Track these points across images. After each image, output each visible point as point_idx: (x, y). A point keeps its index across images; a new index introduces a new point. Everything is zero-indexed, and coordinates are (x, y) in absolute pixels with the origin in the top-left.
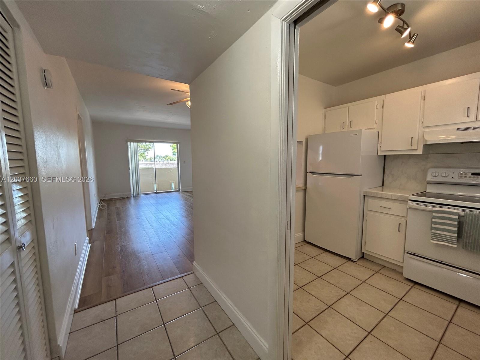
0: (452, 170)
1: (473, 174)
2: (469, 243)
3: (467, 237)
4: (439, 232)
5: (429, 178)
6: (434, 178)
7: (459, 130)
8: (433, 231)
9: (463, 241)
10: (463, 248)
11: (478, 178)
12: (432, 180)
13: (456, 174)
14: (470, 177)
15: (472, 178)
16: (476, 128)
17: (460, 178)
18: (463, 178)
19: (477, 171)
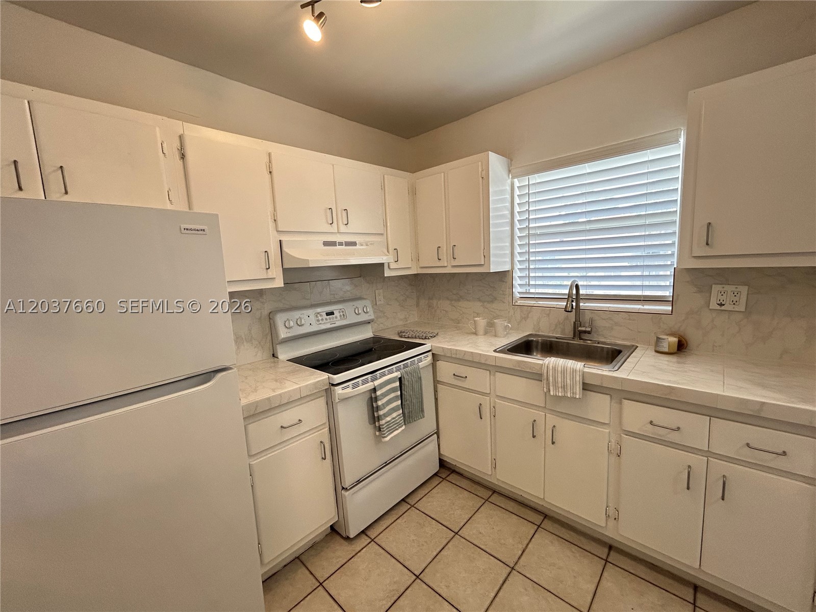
0: (305, 312)
1: (328, 314)
5: (283, 334)
6: (289, 330)
7: (326, 244)
10: (407, 424)
11: (333, 318)
12: (289, 335)
13: (312, 317)
14: (326, 319)
15: (329, 321)
16: (341, 244)
17: (318, 323)
18: (321, 322)
19: (329, 309)
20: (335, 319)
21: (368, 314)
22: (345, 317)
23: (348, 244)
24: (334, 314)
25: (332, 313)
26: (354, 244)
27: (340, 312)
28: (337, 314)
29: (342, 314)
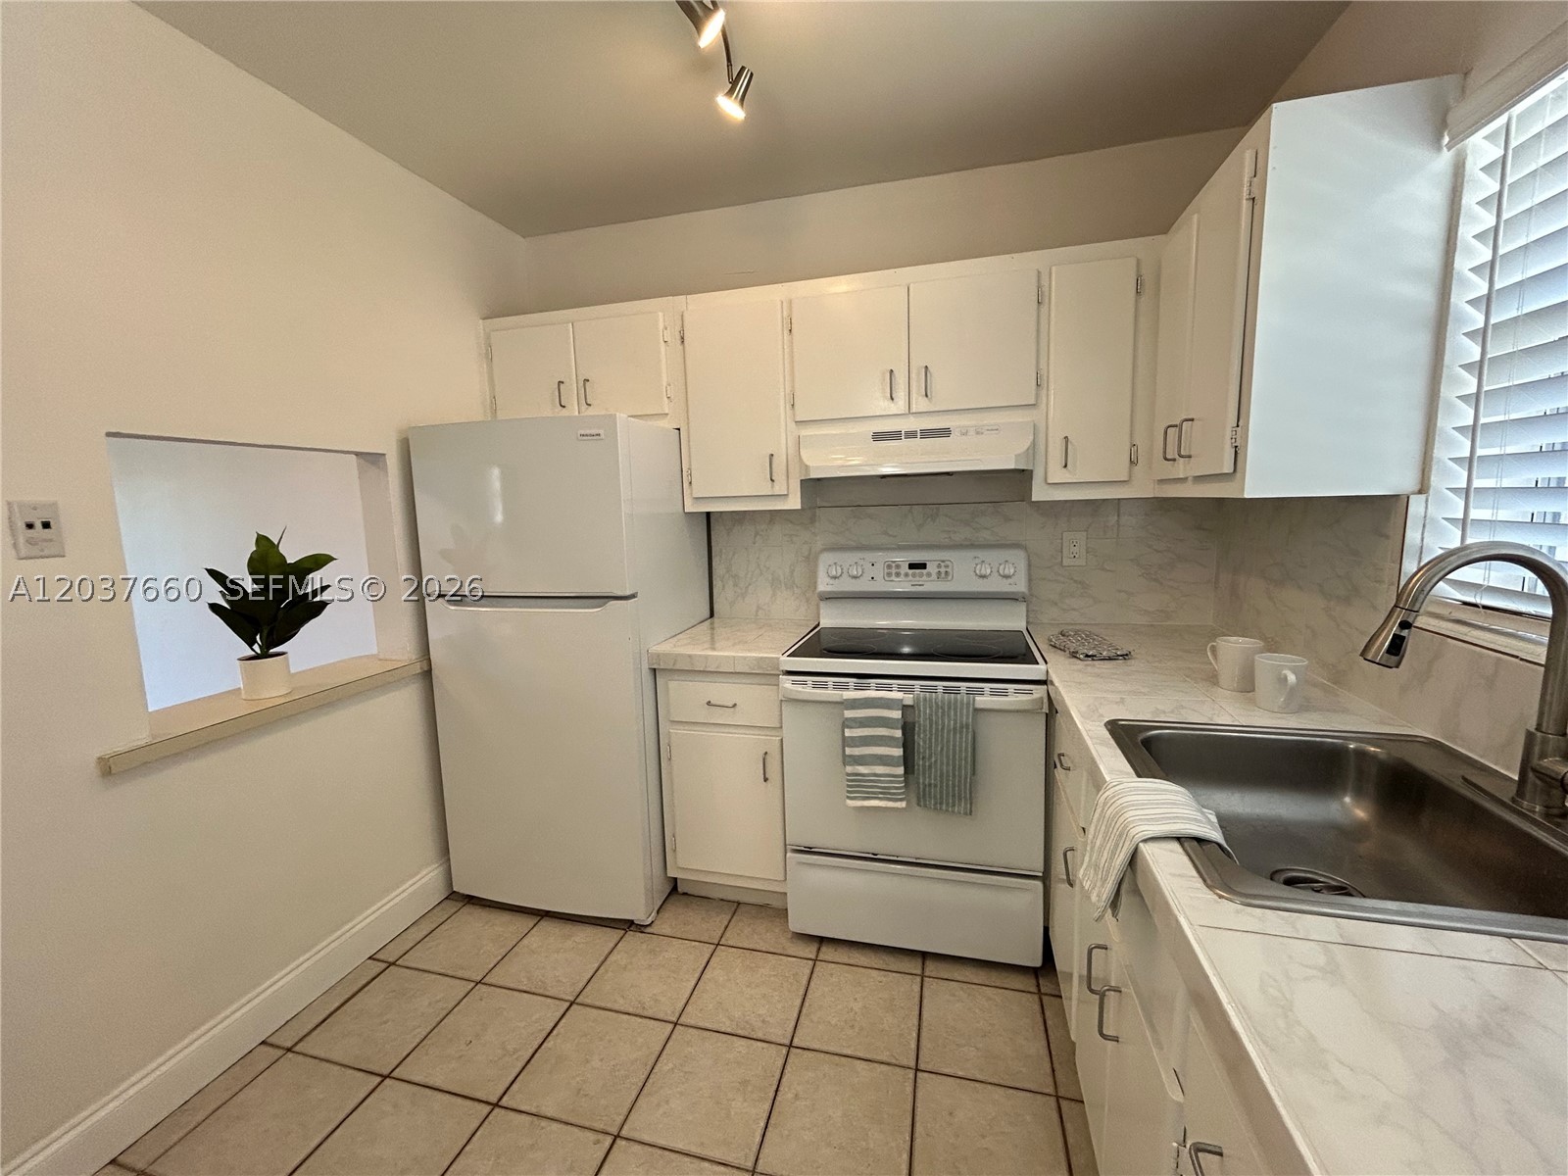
0: (870, 556)
1: (912, 566)
2: (930, 785)
3: (924, 770)
4: (862, 769)
5: (824, 585)
6: (832, 581)
7: (878, 437)
8: (849, 769)
9: (918, 783)
10: (919, 805)
11: (921, 575)
12: (829, 589)
13: (879, 566)
14: (906, 575)
15: (910, 578)
16: (911, 435)
17: (886, 578)
18: (893, 578)
19: (917, 557)
20: (925, 578)
21: (1010, 581)
22: (950, 578)
23: (927, 434)
24: (925, 568)
25: (923, 566)
26: (945, 432)
27: (939, 566)
28: (931, 568)
29: (943, 570)
